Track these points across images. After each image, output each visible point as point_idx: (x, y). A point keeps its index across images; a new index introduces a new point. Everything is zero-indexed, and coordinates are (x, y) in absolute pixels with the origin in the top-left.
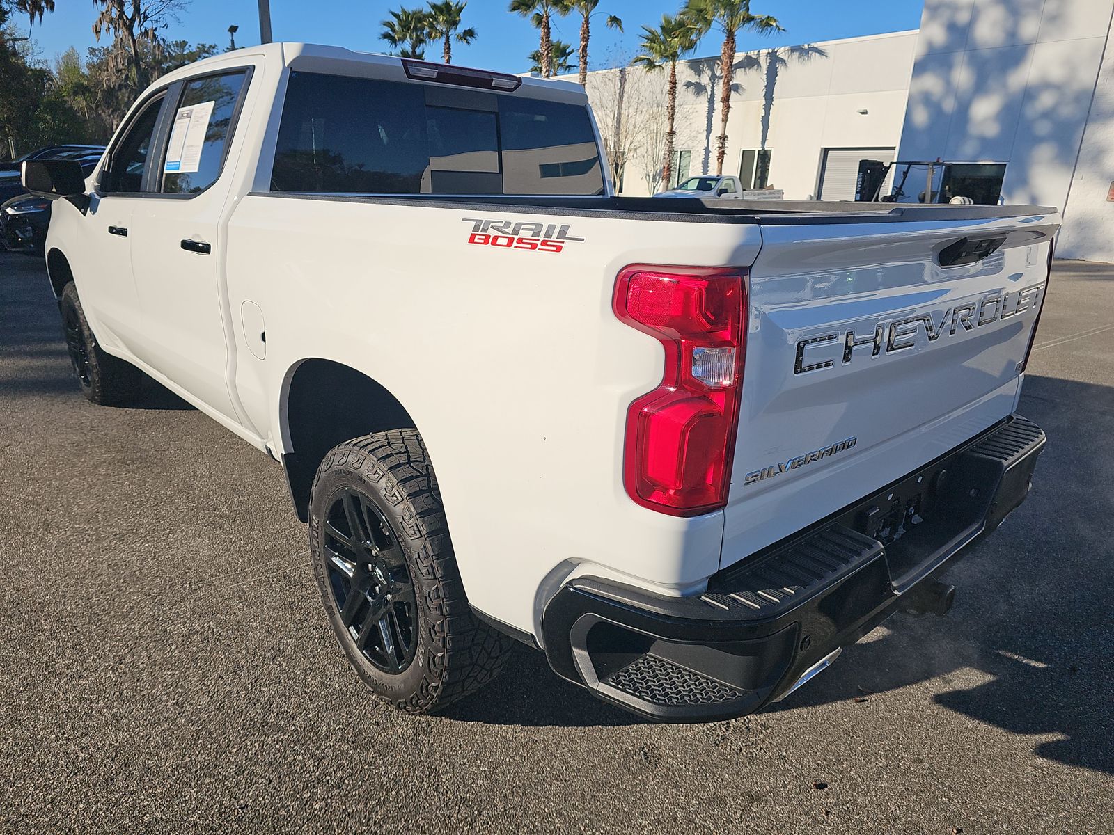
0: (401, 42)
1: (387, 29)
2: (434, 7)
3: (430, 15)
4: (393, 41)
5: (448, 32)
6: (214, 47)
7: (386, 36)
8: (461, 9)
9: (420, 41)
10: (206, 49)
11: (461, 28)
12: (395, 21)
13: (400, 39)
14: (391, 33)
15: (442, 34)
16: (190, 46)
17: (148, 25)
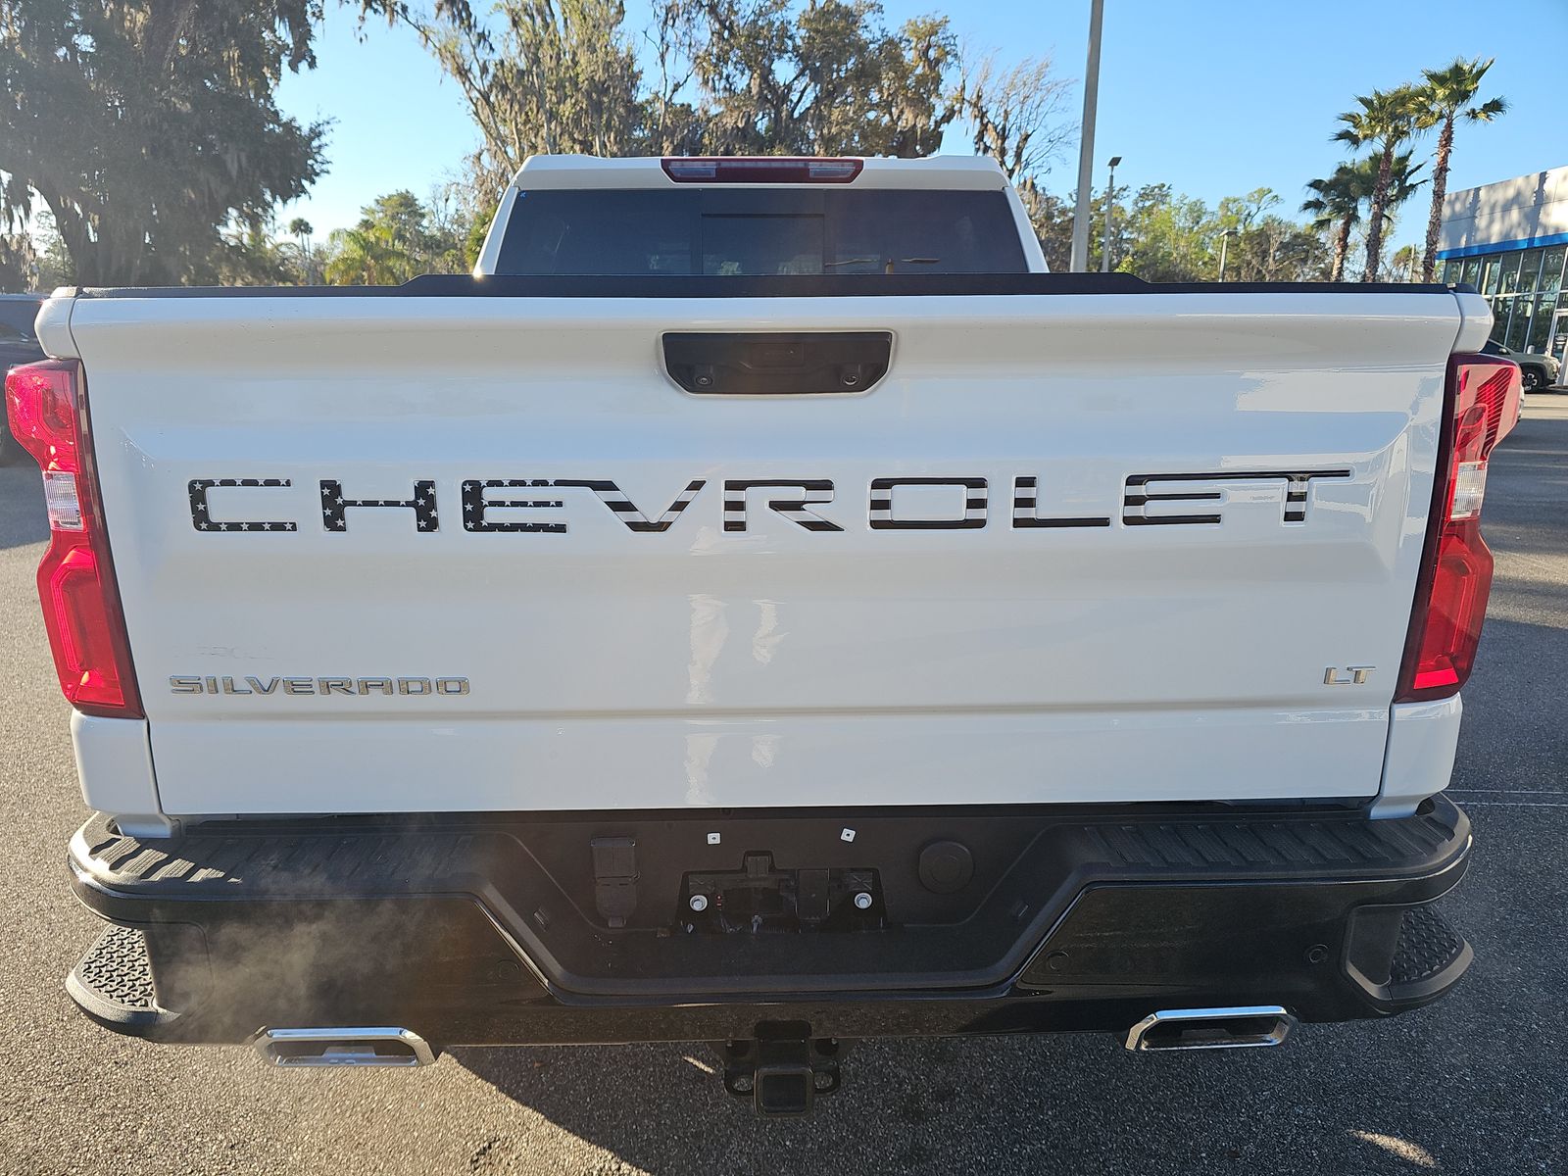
0: (1367, 141)
1: (1347, 126)
2: (1432, 77)
3: (1422, 92)
4: (1355, 141)
5: (1451, 112)
6: (1125, 190)
7: (1344, 135)
8: (1481, 72)
9: (1399, 134)
10: (1114, 193)
11: (1477, 102)
12: (1363, 111)
13: (1366, 137)
14: (1352, 130)
15: (1441, 116)
16: (1096, 192)
17: (1028, 173)
